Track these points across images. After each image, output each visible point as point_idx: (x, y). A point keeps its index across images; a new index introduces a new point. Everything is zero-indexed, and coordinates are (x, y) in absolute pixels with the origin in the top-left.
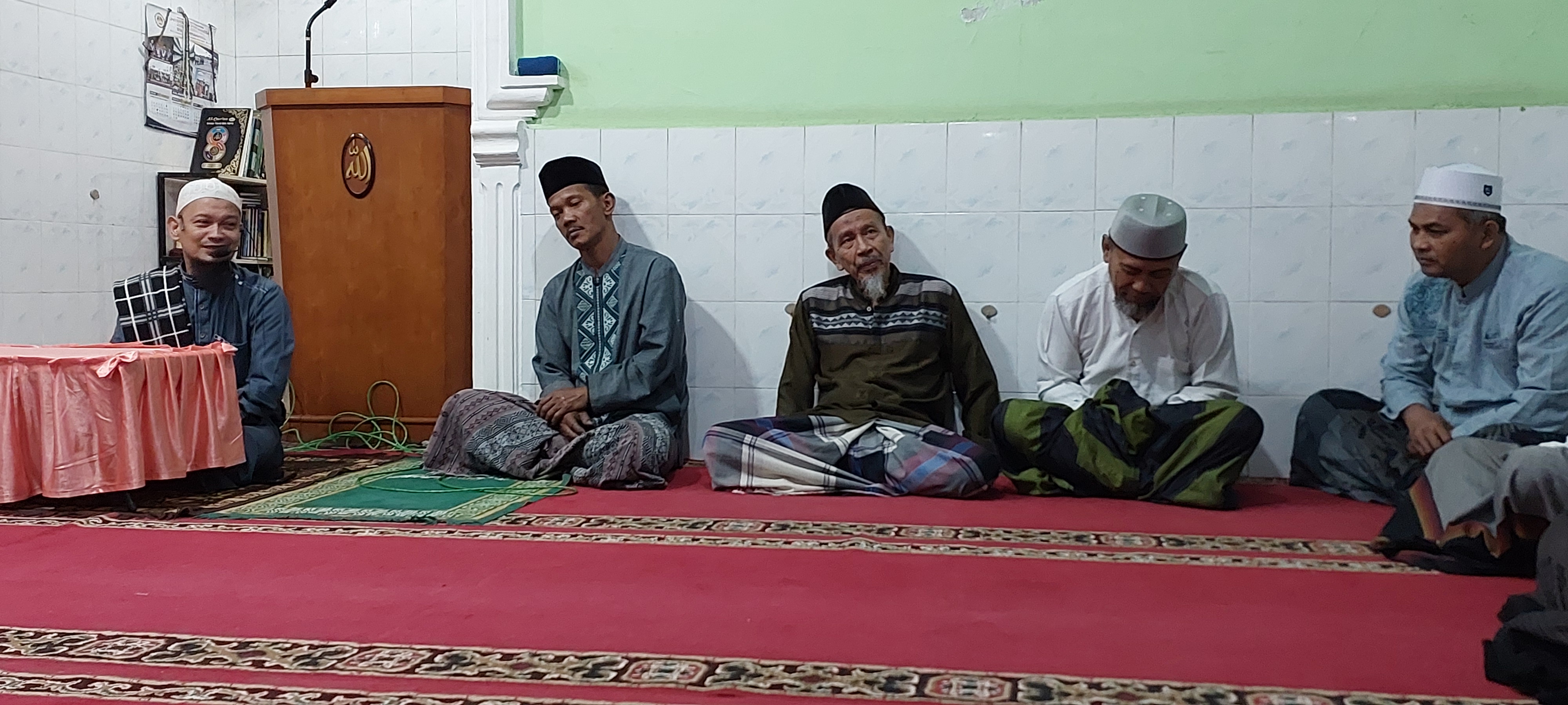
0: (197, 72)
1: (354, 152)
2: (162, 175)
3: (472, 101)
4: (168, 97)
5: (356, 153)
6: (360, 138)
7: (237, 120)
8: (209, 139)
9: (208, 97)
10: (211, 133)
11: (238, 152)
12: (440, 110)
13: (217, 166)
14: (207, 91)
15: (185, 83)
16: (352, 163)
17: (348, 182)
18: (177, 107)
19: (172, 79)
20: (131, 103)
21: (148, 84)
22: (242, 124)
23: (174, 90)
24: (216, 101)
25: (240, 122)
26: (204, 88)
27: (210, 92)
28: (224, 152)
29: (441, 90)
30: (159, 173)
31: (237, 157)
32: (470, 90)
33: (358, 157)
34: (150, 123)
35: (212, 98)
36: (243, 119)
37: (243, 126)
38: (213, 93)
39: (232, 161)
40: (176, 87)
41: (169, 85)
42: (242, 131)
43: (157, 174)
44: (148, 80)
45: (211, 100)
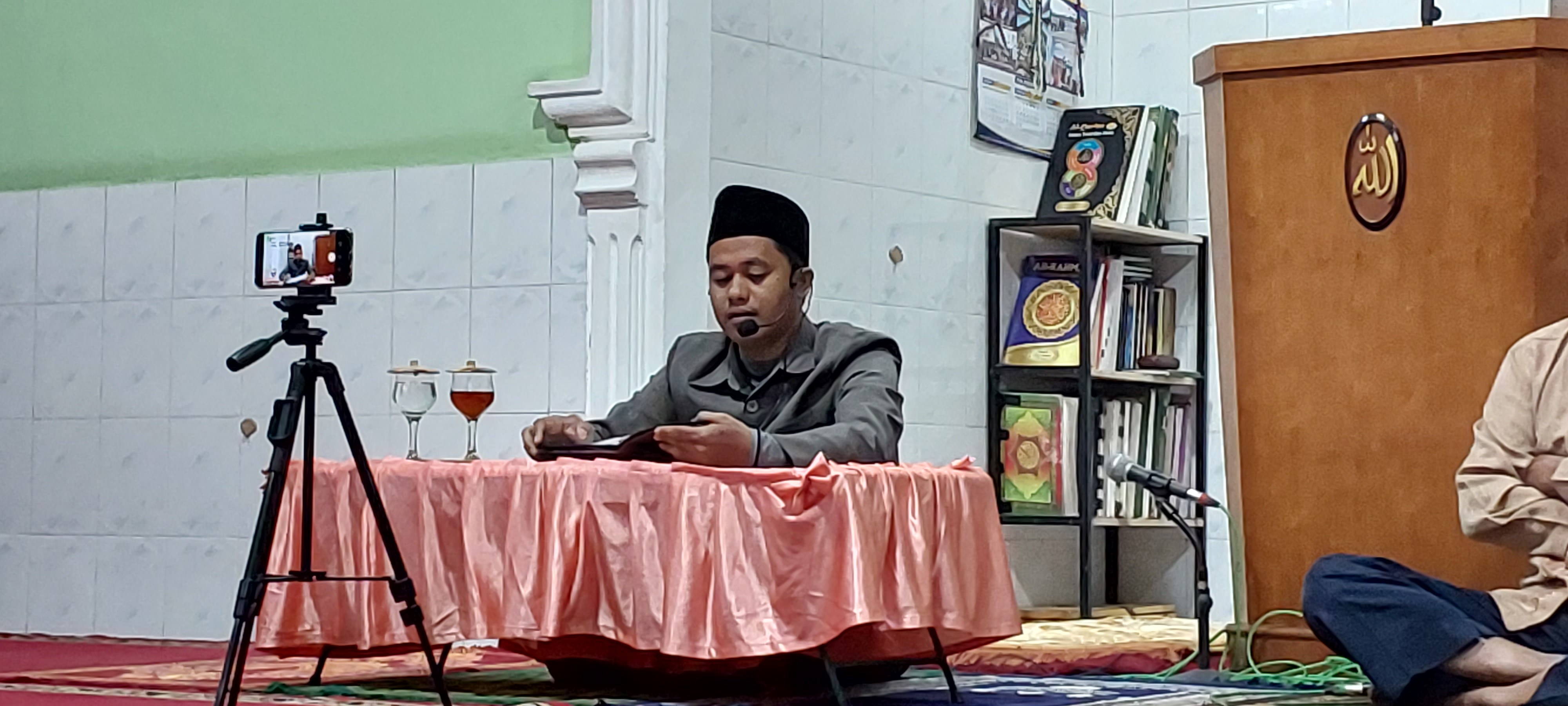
0: (1054, 43)
1: (1368, 148)
2: (996, 223)
4: (1008, 88)
5: (1371, 149)
6: (1379, 123)
7: (1120, 126)
8: (1072, 161)
9: (1070, 88)
10: (1076, 150)
11: (1118, 181)
12: (1529, 63)
13: (1082, 206)
15: (1035, 64)
16: (1364, 169)
17: (1356, 202)
18: (1022, 105)
19: (1015, 57)
20: (953, 100)
21: (980, 66)
22: (1128, 133)
23: (1018, 76)
24: (1082, 95)
25: (1124, 130)
26: (1064, 71)
27: (1073, 78)
28: (1095, 181)
30: (991, 220)
31: (1115, 190)
33: (1375, 157)
34: (982, 134)
35: (1077, 89)
36: (1129, 124)
37: (1129, 136)
38: (1078, 80)
39: (1108, 197)
40: (1021, 72)
41: (1011, 68)
42: (1128, 146)
43: (988, 222)
44: (978, 59)
45: (1074, 92)
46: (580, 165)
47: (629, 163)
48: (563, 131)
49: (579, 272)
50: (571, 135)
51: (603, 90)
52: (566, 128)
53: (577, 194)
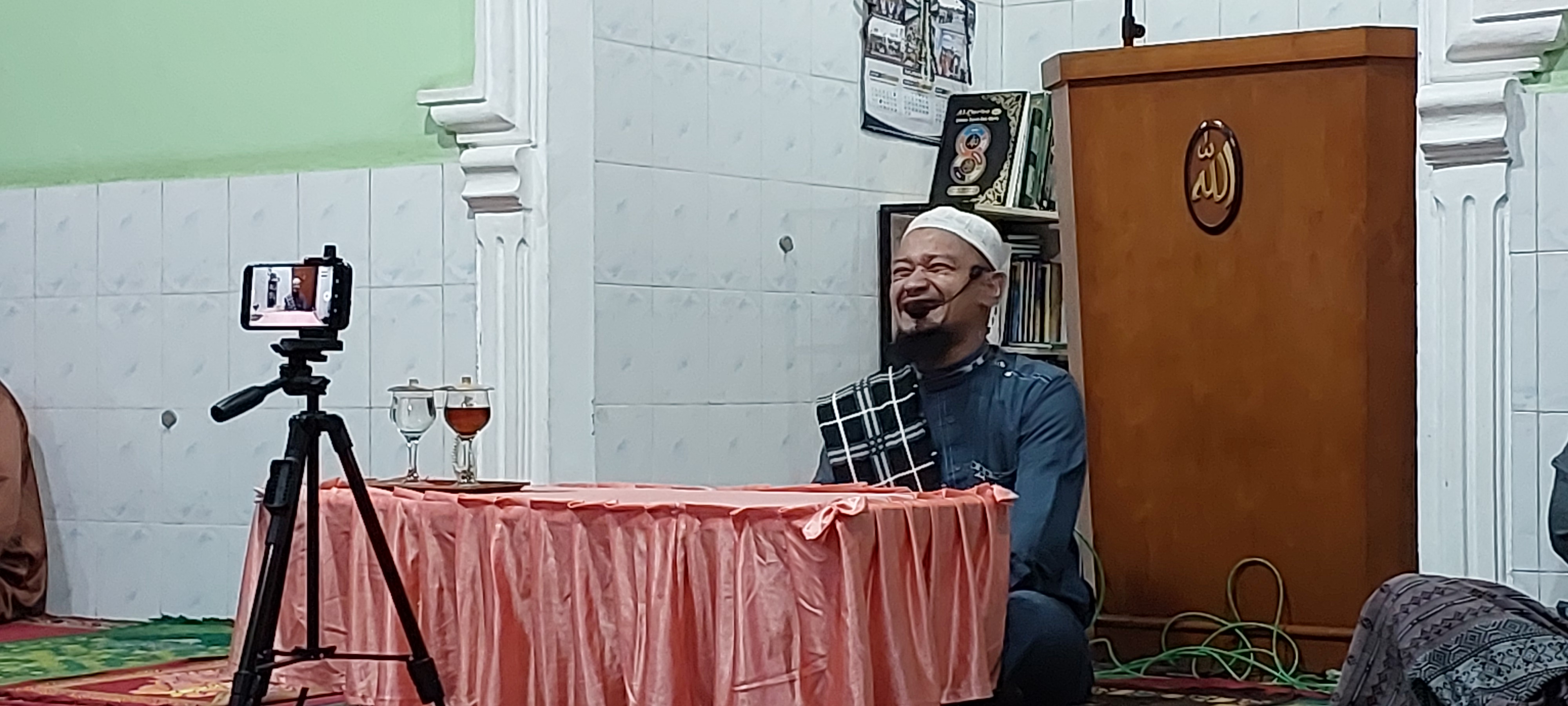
0: (943, 34)
1: (1206, 154)
2: (887, 209)
3: (1419, 50)
4: (897, 80)
5: (1209, 155)
6: (1217, 128)
7: (1004, 112)
8: (960, 146)
9: (959, 76)
10: (963, 136)
11: (1006, 166)
12: (1360, 71)
13: (972, 190)
14: (957, 67)
15: (923, 55)
16: (1202, 174)
17: (1196, 206)
19: (903, 49)
20: (842, 93)
21: (867, 60)
22: (1013, 118)
23: (906, 67)
24: (970, 83)
25: (1009, 115)
26: (952, 62)
27: (961, 67)
28: (982, 167)
29: (1363, 33)
30: (882, 206)
31: (1004, 174)
32: (1416, 30)
33: (1213, 163)
34: (870, 124)
36: (1013, 110)
37: (1014, 121)
38: (966, 69)
39: (997, 182)
40: (909, 63)
41: (899, 60)
42: (1013, 131)
43: (879, 208)
44: (866, 54)
45: (963, 80)
46: (467, 170)
47: (511, 169)
48: (451, 137)
49: (469, 273)
50: (459, 141)
51: (487, 98)
52: (454, 134)
53: (465, 198)
